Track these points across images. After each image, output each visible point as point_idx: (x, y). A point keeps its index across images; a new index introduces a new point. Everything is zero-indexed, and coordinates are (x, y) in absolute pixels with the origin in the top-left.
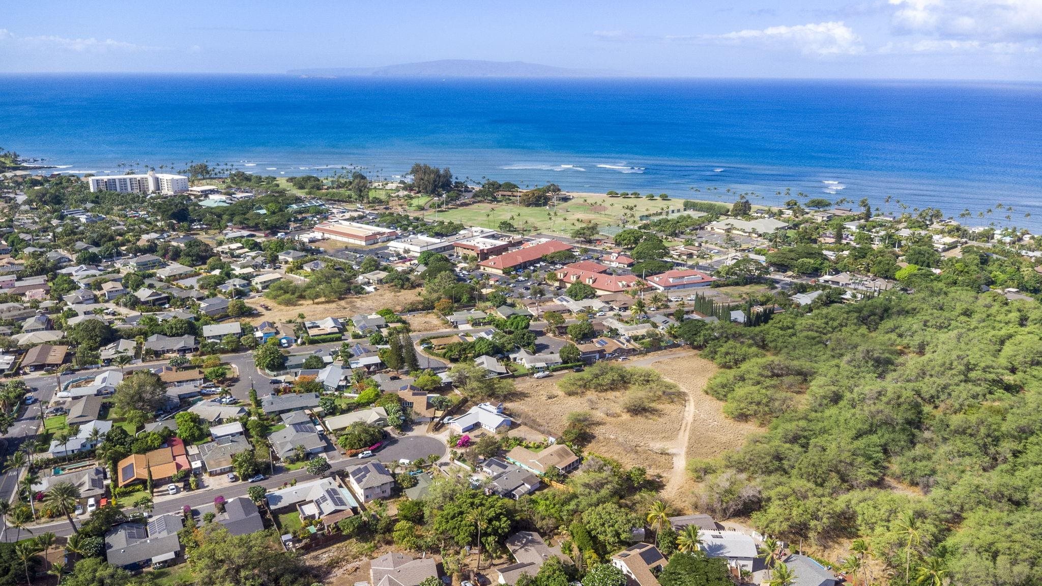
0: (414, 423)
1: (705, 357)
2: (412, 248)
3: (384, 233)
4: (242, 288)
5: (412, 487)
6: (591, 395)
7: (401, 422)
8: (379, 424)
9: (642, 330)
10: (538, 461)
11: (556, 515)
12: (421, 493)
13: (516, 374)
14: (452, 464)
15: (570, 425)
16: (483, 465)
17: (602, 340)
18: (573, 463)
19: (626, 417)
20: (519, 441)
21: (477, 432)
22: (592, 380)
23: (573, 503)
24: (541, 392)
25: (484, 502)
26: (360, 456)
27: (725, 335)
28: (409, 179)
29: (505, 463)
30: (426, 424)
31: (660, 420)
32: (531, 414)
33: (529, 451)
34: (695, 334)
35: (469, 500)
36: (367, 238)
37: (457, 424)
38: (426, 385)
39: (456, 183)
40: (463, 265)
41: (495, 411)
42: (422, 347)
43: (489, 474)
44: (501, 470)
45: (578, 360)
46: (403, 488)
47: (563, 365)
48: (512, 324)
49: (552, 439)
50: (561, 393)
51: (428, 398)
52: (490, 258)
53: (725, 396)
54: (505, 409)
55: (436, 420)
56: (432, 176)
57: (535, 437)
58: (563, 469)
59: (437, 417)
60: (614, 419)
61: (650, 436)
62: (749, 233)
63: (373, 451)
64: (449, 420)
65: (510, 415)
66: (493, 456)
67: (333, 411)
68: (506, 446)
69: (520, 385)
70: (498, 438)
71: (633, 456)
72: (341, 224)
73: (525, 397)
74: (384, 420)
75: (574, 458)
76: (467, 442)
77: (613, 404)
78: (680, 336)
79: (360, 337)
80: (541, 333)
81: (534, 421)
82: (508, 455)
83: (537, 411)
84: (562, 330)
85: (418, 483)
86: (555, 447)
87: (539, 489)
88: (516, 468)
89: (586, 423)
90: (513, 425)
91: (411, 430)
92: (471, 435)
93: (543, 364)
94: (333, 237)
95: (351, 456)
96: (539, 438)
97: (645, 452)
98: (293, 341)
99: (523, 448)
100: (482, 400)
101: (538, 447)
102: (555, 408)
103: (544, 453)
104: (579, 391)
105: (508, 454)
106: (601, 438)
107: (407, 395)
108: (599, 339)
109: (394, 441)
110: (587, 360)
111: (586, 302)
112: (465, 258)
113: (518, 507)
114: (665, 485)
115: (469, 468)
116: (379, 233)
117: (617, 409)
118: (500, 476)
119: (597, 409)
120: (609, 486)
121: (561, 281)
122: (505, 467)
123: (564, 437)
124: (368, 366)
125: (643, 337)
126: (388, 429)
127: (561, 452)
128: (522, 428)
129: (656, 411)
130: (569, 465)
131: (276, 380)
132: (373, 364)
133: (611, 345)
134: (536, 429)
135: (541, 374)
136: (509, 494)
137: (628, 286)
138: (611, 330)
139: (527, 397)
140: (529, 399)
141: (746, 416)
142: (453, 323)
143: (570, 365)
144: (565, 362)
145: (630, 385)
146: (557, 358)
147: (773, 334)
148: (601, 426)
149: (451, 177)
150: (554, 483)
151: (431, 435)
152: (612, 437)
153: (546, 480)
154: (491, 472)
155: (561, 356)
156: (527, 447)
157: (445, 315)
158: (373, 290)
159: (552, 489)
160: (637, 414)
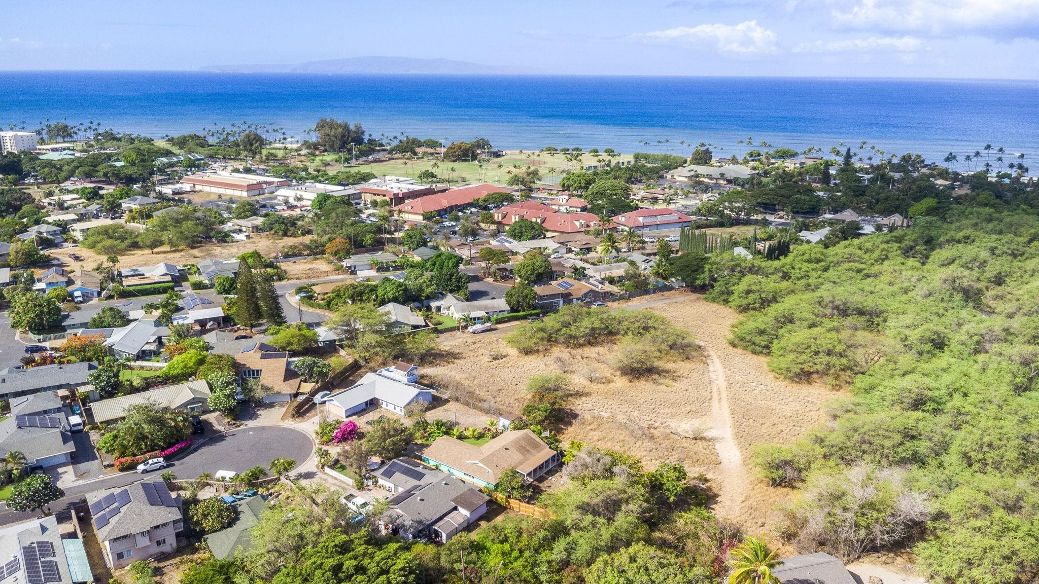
0: (261, 404)
1: (714, 300)
2: (306, 195)
3: (272, 183)
4: (50, 237)
5: (223, 528)
6: (559, 351)
7: (233, 403)
8: (193, 409)
9: (618, 271)
10: (482, 461)
11: (525, 574)
12: (239, 541)
13: (440, 327)
14: (320, 475)
15: (534, 397)
16: (378, 474)
17: (564, 282)
18: (547, 462)
19: (621, 382)
20: (447, 429)
21: (372, 416)
22: (560, 330)
23: (560, 545)
24: (481, 352)
25: (366, 562)
26: (141, 467)
27: (738, 269)
28: (314, 138)
29: (420, 469)
30: (282, 406)
31: (678, 385)
32: (466, 383)
33: (466, 443)
34: (696, 271)
35: (329, 563)
36: (250, 188)
37: (335, 402)
38: (290, 343)
39: (369, 140)
40: (371, 211)
41: (405, 380)
42: (298, 297)
43: (389, 490)
44: (413, 482)
45: (534, 307)
46: (203, 532)
47: (511, 314)
48: (434, 264)
49: (503, 422)
50: (513, 352)
51: (288, 364)
52: (407, 201)
53: (767, 347)
54: (422, 377)
55: (301, 398)
56: (340, 130)
57: (476, 421)
58: (529, 475)
59: (303, 394)
60: (603, 386)
61: (666, 410)
62: (717, 179)
63: (167, 458)
64: (322, 397)
65: (431, 386)
66: (397, 456)
67: (112, 389)
68: (423, 437)
69: (445, 343)
70: (408, 423)
71: (648, 444)
72: (219, 175)
73: (455, 358)
74: (203, 401)
75: (547, 453)
76: (350, 433)
77: (596, 365)
78: (672, 275)
79: (205, 287)
80: (476, 279)
81: (471, 394)
82: (426, 453)
83: (474, 378)
84: (505, 275)
85: (237, 519)
86: (511, 436)
87: (487, 517)
88: (441, 476)
89: (560, 393)
90: (436, 402)
91: (253, 416)
92: (361, 422)
93: (482, 314)
94: (207, 189)
95: (122, 470)
96: (482, 421)
97: (667, 437)
98: (95, 294)
99: (454, 440)
100: (384, 364)
101: (481, 436)
102: (505, 374)
103: (490, 446)
104: (541, 348)
105: (426, 450)
106: (587, 416)
107: (251, 359)
108: (560, 280)
109: (217, 437)
110: (546, 308)
111: (537, 243)
112: (375, 204)
113: (444, 562)
114: (716, 496)
115: (351, 482)
116: (265, 183)
117: (605, 371)
118: (409, 494)
119: (572, 372)
120: (631, 506)
121: (499, 223)
122: (419, 476)
123: (525, 418)
124: (202, 323)
125: (621, 278)
126: (211, 418)
127: (523, 443)
128: (452, 406)
129: (667, 372)
130: (541, 467)
131: (41, 347)
132: (210, 319)
133: (580, 287)
134: (475, 408)
135: (479, 327)
136: (427, 533)
137: (588, 226)
138: (576, 270)
139: (459, 358)
140: (462, 362)
141: (809, 374)
142: (350, 268)
143: (521, 313)
144: (513, 310)
145: (618, 336)
146: (501, 304)
147: (800, 269)
148: (584, 398)
149: (363, 133)
150: (514, 503)
151: (291, 424)
152: (606, 415)
153: (500, 497)
154: (392, 486)
155: (508, 302)
156: (461, 437)
157: (340, 260)
158: (245, 238)
159: (511, 514)
160: (638, 378)
